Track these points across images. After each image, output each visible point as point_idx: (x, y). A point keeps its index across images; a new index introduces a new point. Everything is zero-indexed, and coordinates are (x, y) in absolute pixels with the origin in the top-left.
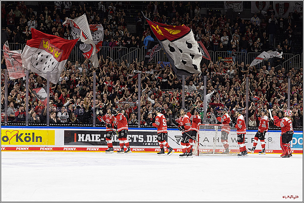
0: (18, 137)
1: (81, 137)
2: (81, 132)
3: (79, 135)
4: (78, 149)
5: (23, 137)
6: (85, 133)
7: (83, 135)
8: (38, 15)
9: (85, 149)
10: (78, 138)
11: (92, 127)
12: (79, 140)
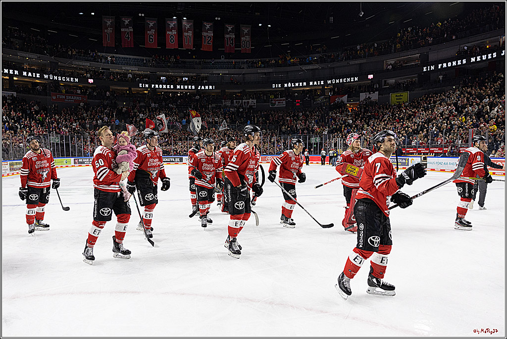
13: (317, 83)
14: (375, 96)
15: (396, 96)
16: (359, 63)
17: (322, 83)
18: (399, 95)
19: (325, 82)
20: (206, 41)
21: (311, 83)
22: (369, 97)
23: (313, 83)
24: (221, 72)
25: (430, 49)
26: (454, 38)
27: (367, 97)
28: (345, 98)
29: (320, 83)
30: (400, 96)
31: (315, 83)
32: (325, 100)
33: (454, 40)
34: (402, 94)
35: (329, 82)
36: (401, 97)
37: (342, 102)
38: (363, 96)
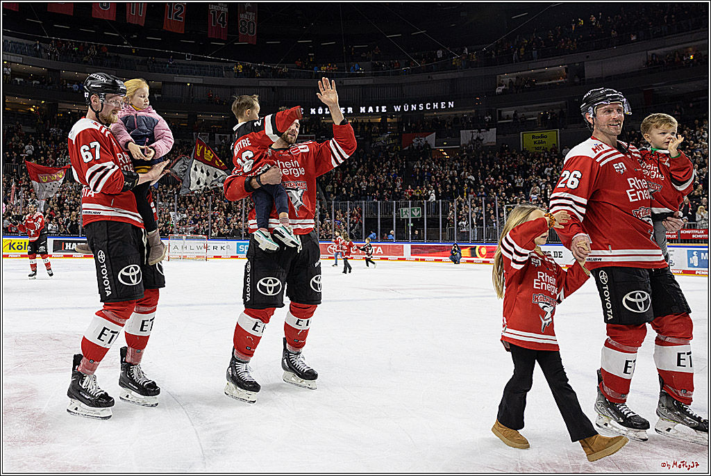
0: (11, 246)
1: (68, 246)
2: (68, 242)
3: (67, 244)
4: (65, 256)
5: (15, 246)
6: (72, 242)
7: (70, 244)
8: (36, 140)
9: (71, 256)
10: (65, 246)
11: (78, 237)
12: (66, 248)
13: (374, 109)
14: (490, 136)
15: (533, 137)
16: (450, 77)
17: (384, 110)
18: (539, 135)
19: (390, 109)
20: (173, 14)
21: (363, 110)
22: (478, 138)
23: (367, 110)
24: (189, 80)
25: (588, 57)
26: (634, 38)
27: (475, 138)
28: (431, 138)
29: (380, 109)
30: (542, 137)
31: (371, 109)
32: (391, 142)
33: (633, 42)
34: (545, 134)
35: (397, 108)
36: (543, 140)
37: (427, 145)
38: (466, 136)
